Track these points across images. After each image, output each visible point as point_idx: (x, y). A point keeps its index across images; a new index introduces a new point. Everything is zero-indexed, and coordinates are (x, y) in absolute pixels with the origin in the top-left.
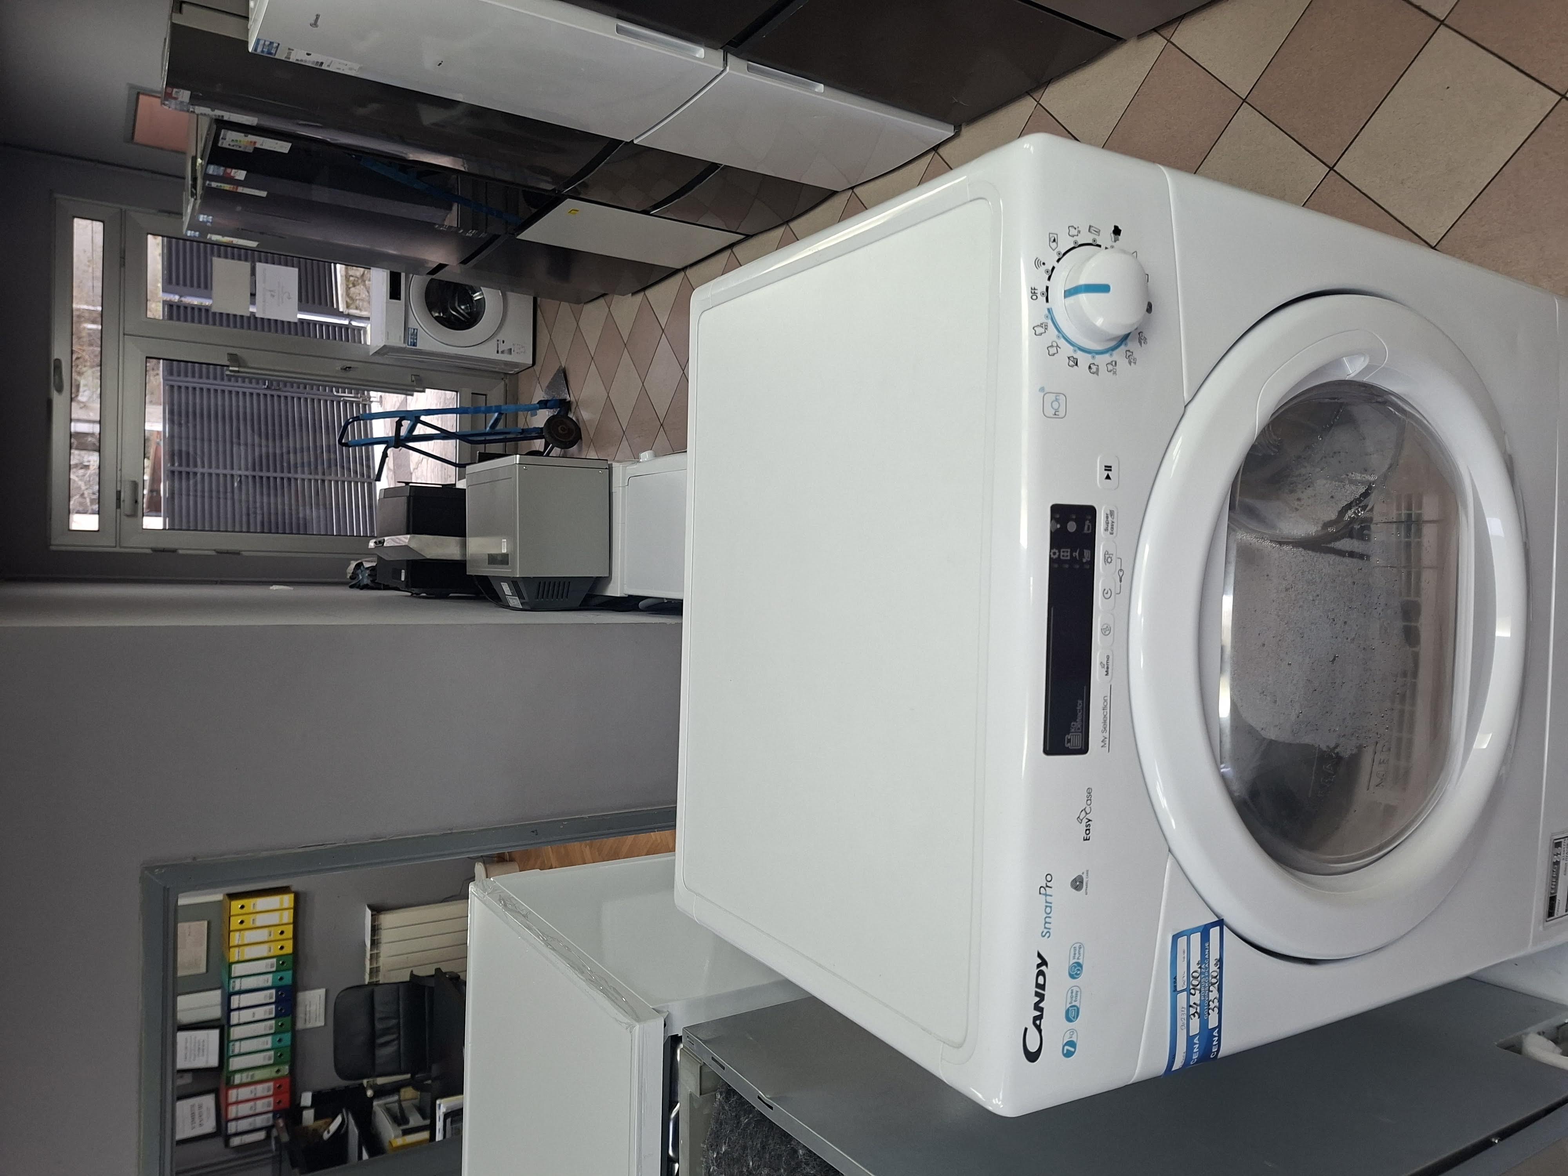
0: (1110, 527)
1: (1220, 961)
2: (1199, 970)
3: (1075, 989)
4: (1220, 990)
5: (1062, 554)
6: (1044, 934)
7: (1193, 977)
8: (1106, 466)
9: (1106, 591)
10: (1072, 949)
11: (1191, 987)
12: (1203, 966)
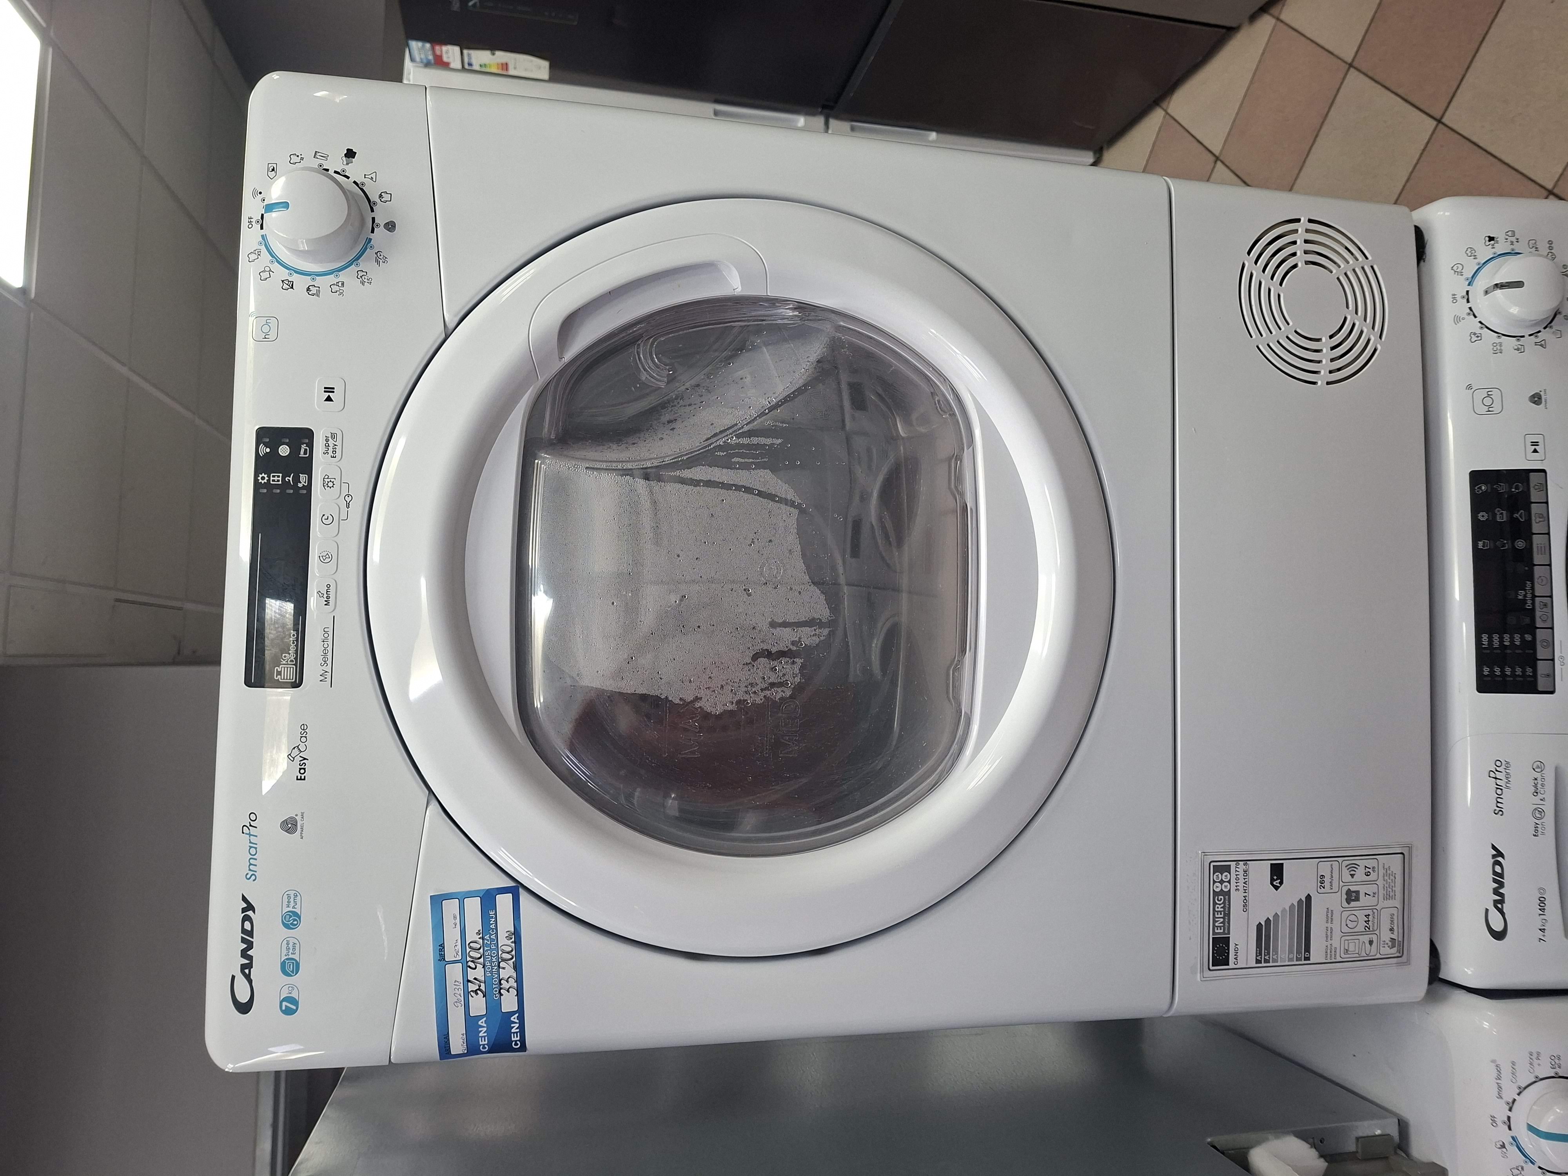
0: (332, 451)
1: (516, 935)
2: (481, 941)
3: (292, 941)
4: (518, 967)
5: (272, 478)
6: (248, 876)
7: (470, 947)
8: (325, 388)
9: (325, 517)
10: (285, 896)
11: (468, 959)
12: (487, 937)
